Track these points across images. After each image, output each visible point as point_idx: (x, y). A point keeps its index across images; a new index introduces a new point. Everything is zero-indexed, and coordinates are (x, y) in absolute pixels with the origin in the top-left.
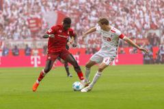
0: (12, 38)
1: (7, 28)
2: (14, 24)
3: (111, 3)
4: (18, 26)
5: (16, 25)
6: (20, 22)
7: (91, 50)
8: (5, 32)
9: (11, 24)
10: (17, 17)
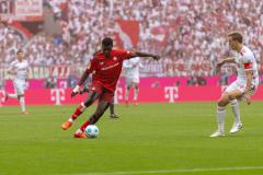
0: (82, 62)
1: (74, 47)
2: (84, 42)
3: (224, 12)
4: (90, 45)
5: (87, 43)
6: (93, 38)
7: (195, 79)
8: (72, 53)
9: (80, 42)
10: (88, 31)
